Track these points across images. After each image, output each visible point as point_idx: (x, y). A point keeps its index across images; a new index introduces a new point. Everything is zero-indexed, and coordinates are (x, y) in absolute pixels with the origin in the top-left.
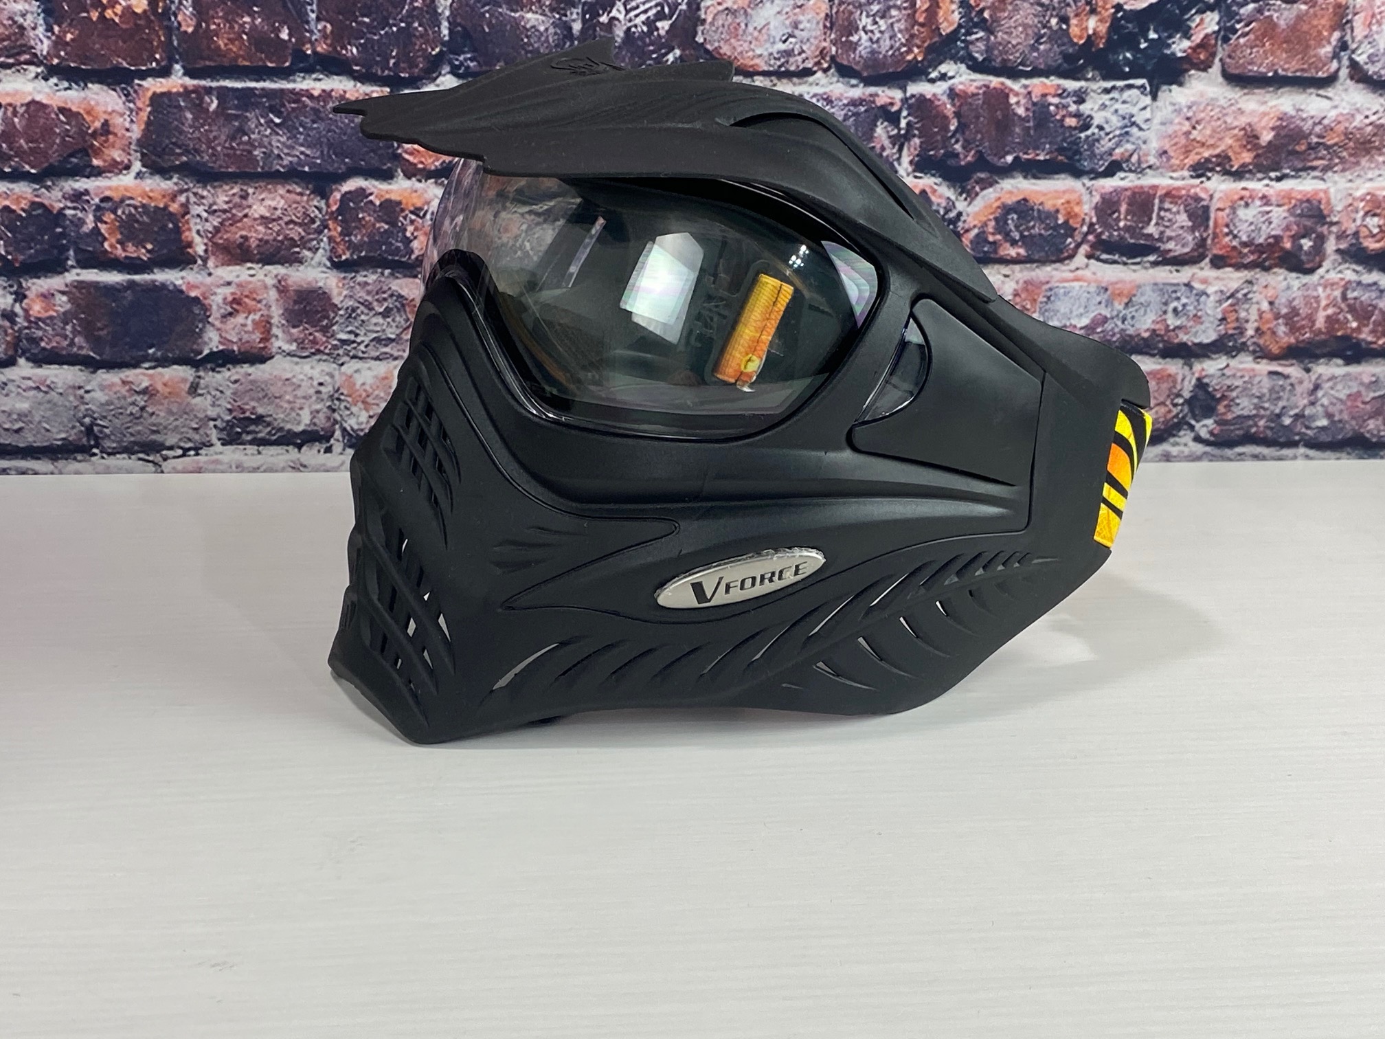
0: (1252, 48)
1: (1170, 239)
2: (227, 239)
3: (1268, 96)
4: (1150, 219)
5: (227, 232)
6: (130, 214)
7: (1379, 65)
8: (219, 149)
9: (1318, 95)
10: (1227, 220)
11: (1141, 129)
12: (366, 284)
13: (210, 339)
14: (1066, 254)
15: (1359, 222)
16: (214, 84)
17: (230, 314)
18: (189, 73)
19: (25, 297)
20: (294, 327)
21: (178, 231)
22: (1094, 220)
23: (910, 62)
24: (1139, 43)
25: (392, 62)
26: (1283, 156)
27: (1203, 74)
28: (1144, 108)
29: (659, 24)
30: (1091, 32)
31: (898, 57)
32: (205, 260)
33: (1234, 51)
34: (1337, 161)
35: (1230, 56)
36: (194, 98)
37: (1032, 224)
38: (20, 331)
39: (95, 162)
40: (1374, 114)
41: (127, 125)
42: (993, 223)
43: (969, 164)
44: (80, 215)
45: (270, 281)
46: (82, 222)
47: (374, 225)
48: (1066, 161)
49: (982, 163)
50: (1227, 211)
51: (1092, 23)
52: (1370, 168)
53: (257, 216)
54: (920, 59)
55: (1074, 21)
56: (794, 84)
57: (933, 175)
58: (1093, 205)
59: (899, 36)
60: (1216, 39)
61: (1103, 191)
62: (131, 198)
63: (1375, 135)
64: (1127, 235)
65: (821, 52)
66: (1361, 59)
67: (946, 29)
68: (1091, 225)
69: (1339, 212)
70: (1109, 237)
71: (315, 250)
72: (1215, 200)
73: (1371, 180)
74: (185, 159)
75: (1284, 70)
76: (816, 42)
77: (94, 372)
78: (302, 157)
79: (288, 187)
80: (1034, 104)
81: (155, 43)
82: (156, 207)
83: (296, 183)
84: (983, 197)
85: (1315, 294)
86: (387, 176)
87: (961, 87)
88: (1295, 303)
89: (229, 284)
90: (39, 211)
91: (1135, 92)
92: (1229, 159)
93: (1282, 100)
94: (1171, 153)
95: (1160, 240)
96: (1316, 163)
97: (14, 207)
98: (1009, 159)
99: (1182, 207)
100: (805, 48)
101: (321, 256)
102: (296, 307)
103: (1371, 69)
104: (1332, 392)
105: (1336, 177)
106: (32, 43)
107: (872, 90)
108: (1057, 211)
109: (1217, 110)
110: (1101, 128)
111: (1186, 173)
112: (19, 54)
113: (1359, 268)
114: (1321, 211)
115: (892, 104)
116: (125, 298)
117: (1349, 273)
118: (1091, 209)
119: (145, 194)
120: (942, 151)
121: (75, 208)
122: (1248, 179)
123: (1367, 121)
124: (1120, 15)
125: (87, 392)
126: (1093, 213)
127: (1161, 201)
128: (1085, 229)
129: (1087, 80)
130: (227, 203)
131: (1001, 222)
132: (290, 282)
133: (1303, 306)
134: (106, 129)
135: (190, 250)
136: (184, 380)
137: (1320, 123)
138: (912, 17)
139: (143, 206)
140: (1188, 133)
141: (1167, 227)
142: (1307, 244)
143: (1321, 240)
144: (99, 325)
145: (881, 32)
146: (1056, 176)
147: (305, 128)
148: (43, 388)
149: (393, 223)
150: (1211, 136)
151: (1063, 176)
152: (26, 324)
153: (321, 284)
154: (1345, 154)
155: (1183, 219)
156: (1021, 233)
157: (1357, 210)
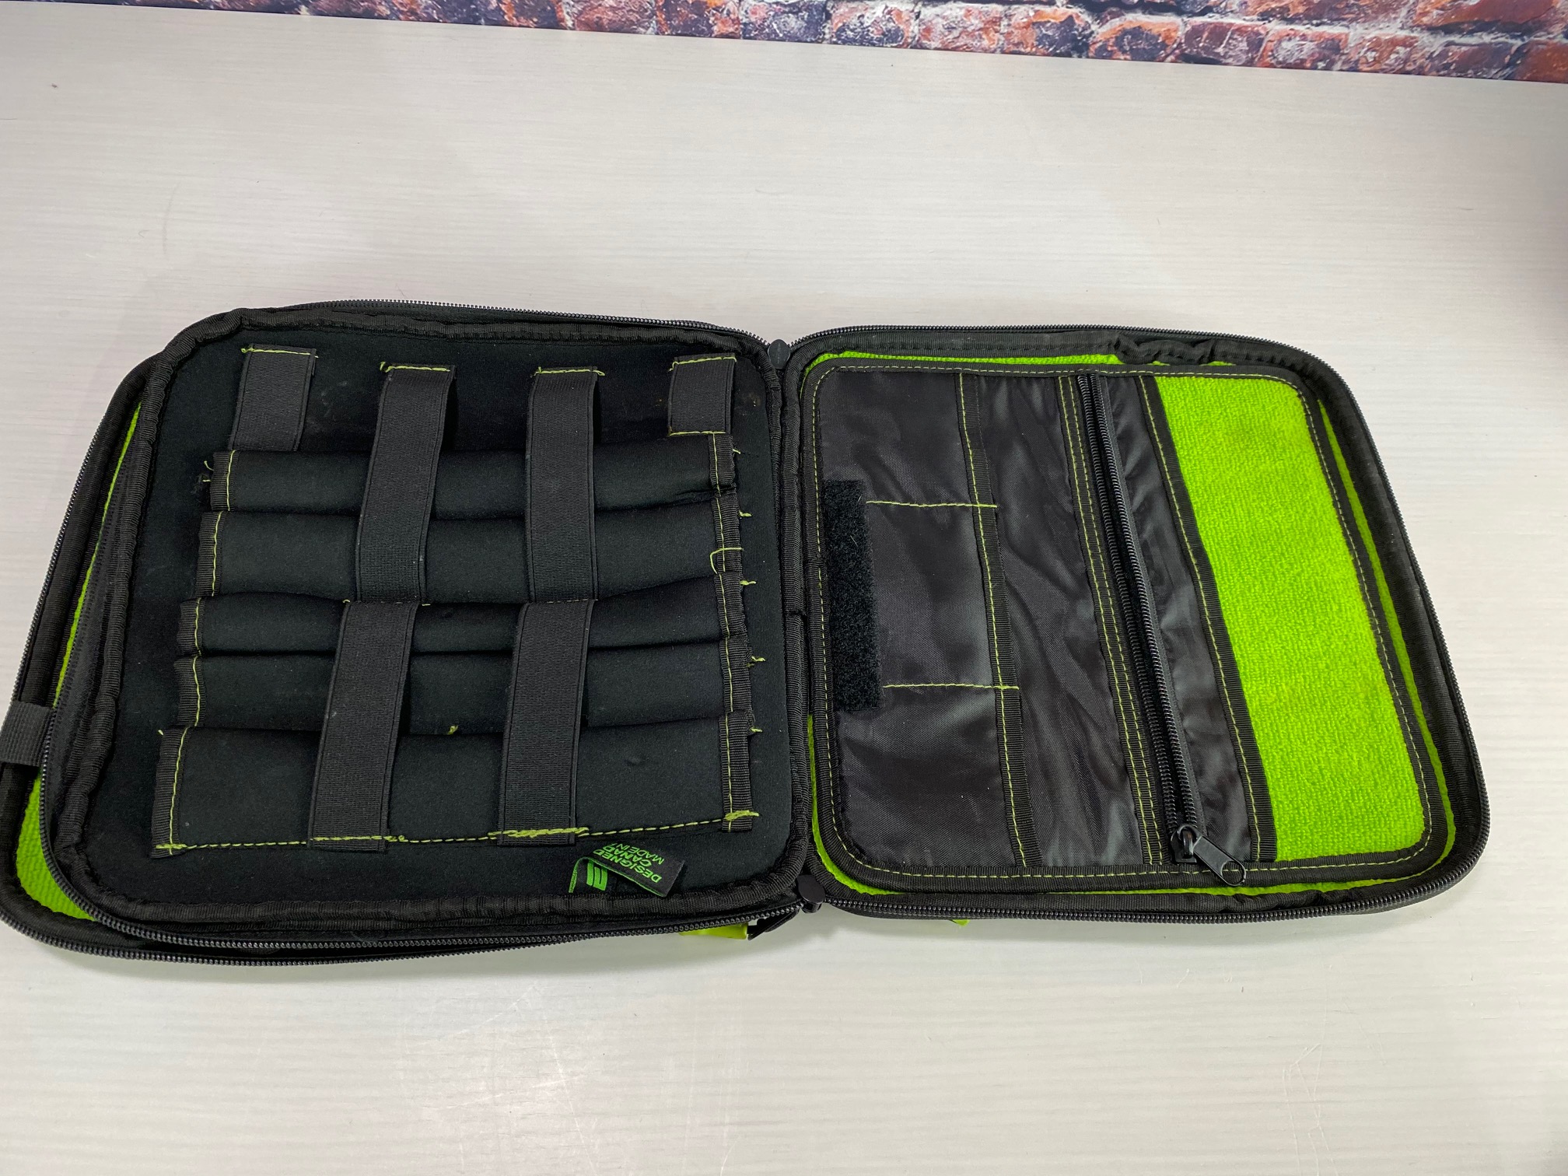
1: (1231, 56)
2: (588, 19)
5: (587, 14)
10: (1273, 47)
15: (1361, 54)
21: (554, 11)
22: (1183, 41)
26: (1327, 10)
34: (1362, 15)
37: (1140, 42)
42: (1114, 40)
47: (687, 15)
48: (1175, 4)
50: (1275, 42)
52: (1383, 22)
57: (1080, 7)
58: (1185, 31)
64: (1202, 52)
68: (1180, 44)
69: (1350, 47)
70: (1190, 52)
71: (647, 26)
72: (1269, 35)
73: (1381, 29)
84: (1112, 23)
92: (1288, 10)
95: (1224, 57)
96: (1346, 16)
99: (1245, 38)
105: (1358, 26)
108: (1159, 34)
114: (1339, 46)
118: (1183, 34)
122: (1297, 24)
126: (1183, 37)
127: (1232, 34)
128: (1175, 46)
131: (1119, 39)
141: (1231, 49)
146: (1165, 14)
149: (701, 15)
151: (1170, 14)
154: (1369, 12)
155: (1244, 46)
156: (1131, 47)
157: (1363, 48)
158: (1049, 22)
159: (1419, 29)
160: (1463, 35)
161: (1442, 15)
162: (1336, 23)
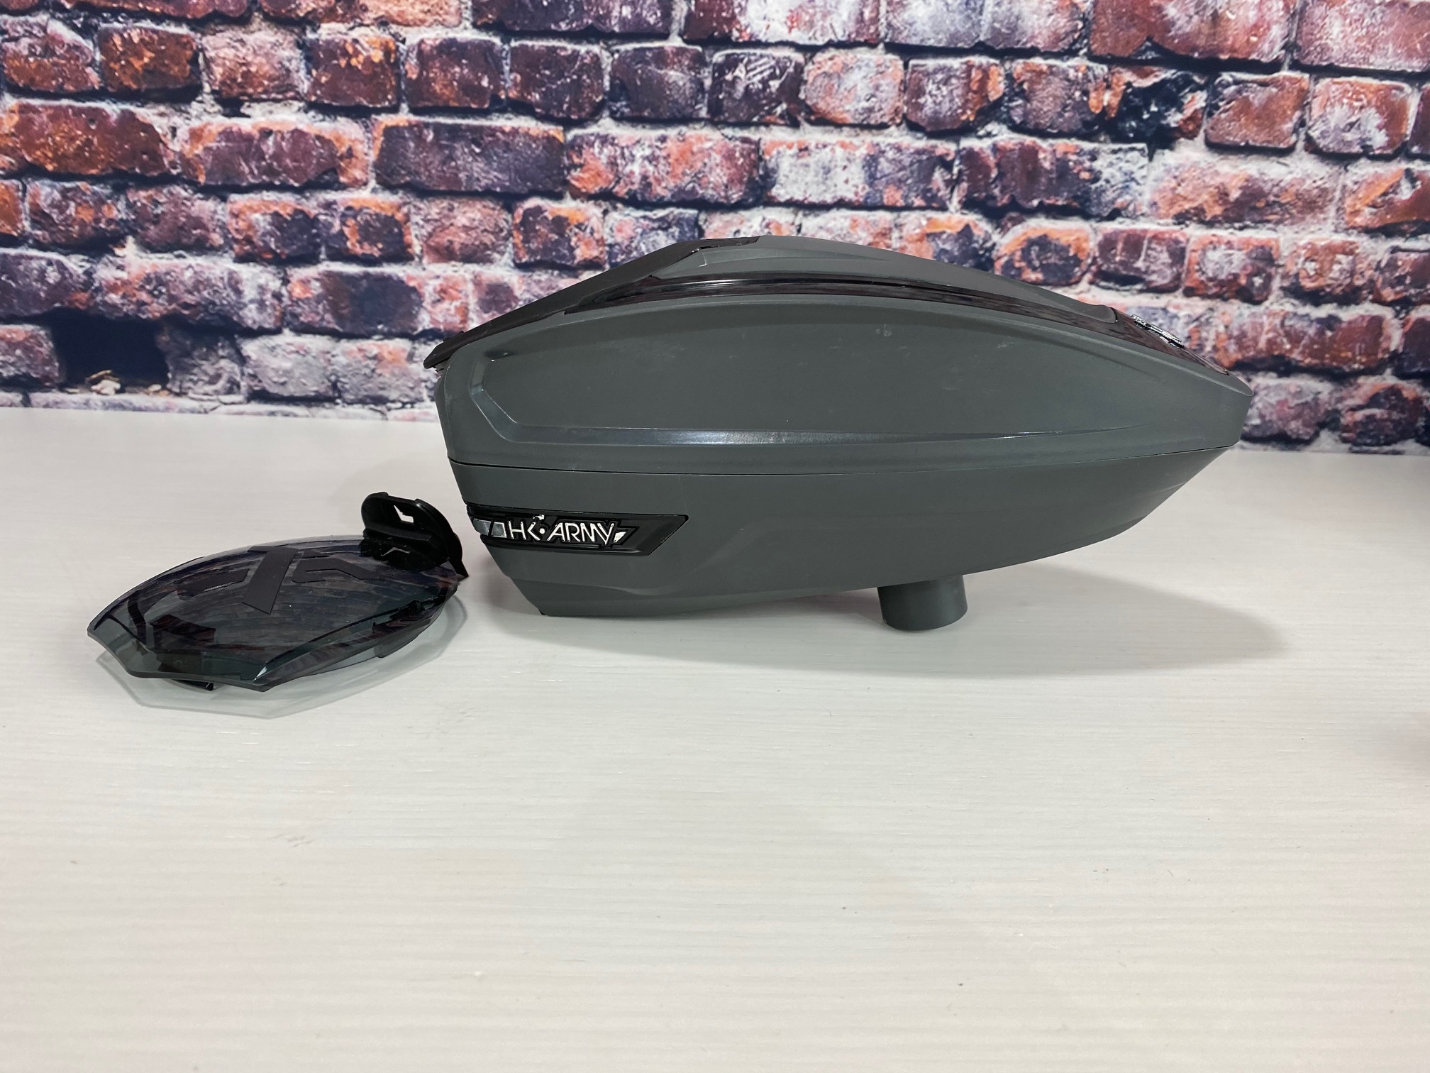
0: (1230, 121)
1: (1154, 272)
2: (438, 243)
3: (1239, 162)
4: (1140, 256)
5: (437, 236)
6: (367, 221)
7: (1329, 140)
8: (433, 171)
9: (1278, 163)
10: (1198, 259)
11: (1138, 184)
12: (540, 281)
13: (424, 320)
14: (1073, 280)
15: (1300, 266)
16: (431, 120)
17: (439, 301)
18: (414, 111)
19: (289, 282)
20: (486, 312)
21: (401, 235)
22: (1097, 254)
23: (964, 121)
24: (1142, 114)
25: (565, 106)
26: (1246, 210)
27: (1190, 142)
28: (1142, 167)
29: (771, 83)
30: (1105, 104)
31: (955, 117)
32: (421, 258)
33: (1216, 124)
34: (1287, 216)
35: (1212, 128)
36: (416, 131)
37: (1049, 255)
38: (285, 308)
39: (342, 179)
40: (1321, 179)
41: (366, 150)
42: (1019, 254)
43: (1004, 206)
44: (330, 219)
45: (469, 276)
46: (331, 225)
47: (547, 235)
48: (1079, 206)
49: (1014, 205)
50: (1199, 252)
51: (1107, 97)
52: (1313, 223)
53: (460, 225)
54: (972, 119)
55: (1093, 95)
56: (873, 135)
57: (976, 213)
58: (1097, 242)
59: (957, 100)
60: (1203, 114)
61: (1106, 232)
62: (367, 208)
63: (1320, 196)
64: (1121, 268)
65: (896, 110)
66: (1315, 134)
67: (993, 96)
68: (1095, 258)
69: (1285, 257)
70: (1107, 268)
71: (502, 253)
72: (1190, 244)
74: (408, 179)
75: (1254, 141)
76: (891, 102)
77: (338, 341)
78: (495, 180)
79: (485, 203)
80: (1058, 160)
81: (388, 87)
82: (386, 217)
83: (491, 201)
84: (1013, 232)
85: (1260, 321)
86: (558, 197)
87: (1002, 143)
88: (1245, 328)
89: (438, 277)
90: (300, 216)
91: (1136, 154)
92: (1203, 211)
93: (1249, 166)
94: (1160, 204)
95: (1146, 273)
96: (1271, 217)
97: (282, 212)
98: (1035, 203)
99: (1165, 248)
100: (883, 106)
101: (507, 258)
102: (488, 298)
103: (1322, 143)
104: (1266, 398)
105: (1286, 229)
106: (296, 83)
107: (933, 142)
108: (1069, 246)
109: (1199, 171)
110: (1107, 181)
111: (1170, 221)
112: (286, 91)
113: (1296, 302)
114: (1271, 255)
115: (947, 155)
116: (361, 285)
117: (1289, 306)
118: (1095, 246)
119: (378, 206)
120: (984, 194)
121: (326, 214)
122: (1218, 228)
123: (1315, 185)
124: (1129, 90)
125: (333, 356)
126: (1096, 249)
127: (1150, 242)
128: (1089, 261)
129: (1100, 142)
130: (438, 214)
131: (1026, 252)
132: (484, 277)
133: (1250, 330)
134: (350, 154)
135: (409, 250)
136: (404, 350)
137: (1278, 185)
138: (967, 87)
139: (377, 215)
140: (1174, 189)
141: (1151, 262)
142: (1258, 281)
143: (1269, 278)
144: (343, 305)
145: (943, 97)
146: (1070, 218)
147: (498, 157)
148: (302, 352)
149: (561, 234)
150: (1192, 192)
151: (1075, 218)
152: (289, 303)
153: (506, 280)
154: (1294, 211)
155: (1165, 257)
156: (1041, 261)
157: (1299, 257)
158: (944, 232)
159: (1355, 232)
160: (1407, 239)
161: (1375, 214)
162: (1259, 225)
